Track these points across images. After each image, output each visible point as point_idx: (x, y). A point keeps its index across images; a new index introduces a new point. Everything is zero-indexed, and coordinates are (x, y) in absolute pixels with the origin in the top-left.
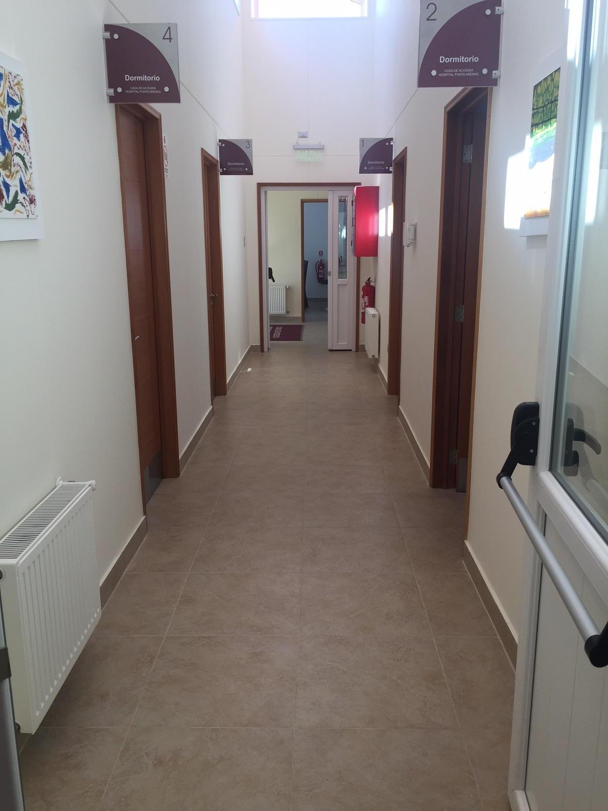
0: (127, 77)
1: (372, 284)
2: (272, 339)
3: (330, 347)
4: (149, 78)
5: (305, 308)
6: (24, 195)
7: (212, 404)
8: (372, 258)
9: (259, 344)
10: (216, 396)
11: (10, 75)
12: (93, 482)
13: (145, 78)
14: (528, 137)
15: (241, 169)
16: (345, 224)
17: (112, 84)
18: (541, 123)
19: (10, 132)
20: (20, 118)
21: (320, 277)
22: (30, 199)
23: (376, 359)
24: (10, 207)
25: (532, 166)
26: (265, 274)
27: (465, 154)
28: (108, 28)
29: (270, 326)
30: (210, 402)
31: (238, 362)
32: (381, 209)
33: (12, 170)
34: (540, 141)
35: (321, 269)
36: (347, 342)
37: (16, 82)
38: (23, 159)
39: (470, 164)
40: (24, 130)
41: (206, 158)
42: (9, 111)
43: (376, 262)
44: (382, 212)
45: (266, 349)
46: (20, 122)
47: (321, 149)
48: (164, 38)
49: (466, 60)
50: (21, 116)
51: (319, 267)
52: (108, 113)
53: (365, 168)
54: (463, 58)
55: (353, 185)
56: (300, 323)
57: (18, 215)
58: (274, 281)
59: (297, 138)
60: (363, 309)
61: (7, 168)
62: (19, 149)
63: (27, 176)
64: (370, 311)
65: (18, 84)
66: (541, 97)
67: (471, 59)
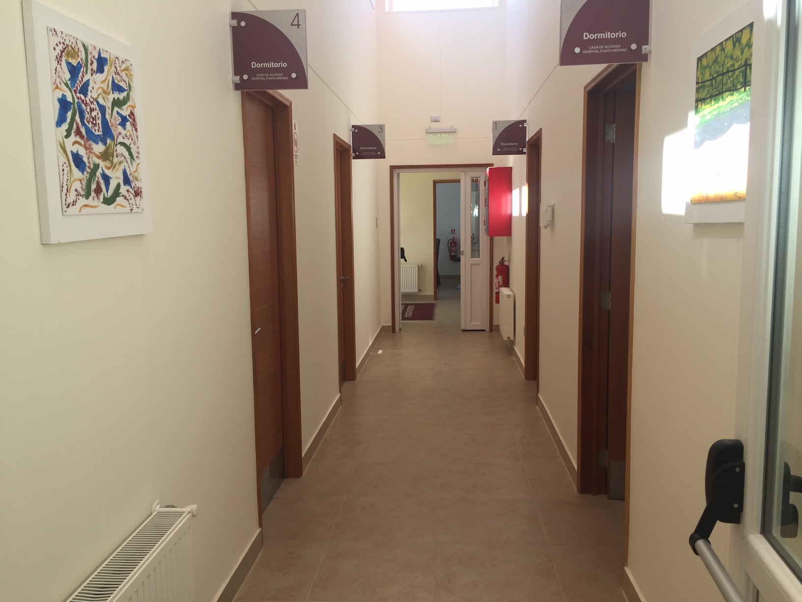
0: (254, 64)
1: (506, 263)
2: (404, 318)
3: (463, 327)
4: (276, 65)
5: (437, 285)
6: (127, 187)
7: (340, 392)
8: (505, 237)
9: (390, 324)
10: (345, 381)
11: (117, 60)
12: (194, 507)
13: (272, 65)
14: (692, 114)
15: (373, 153)
16: (478, 203)
17: (238, 71)
18: (708, 98)
19: (114, 120)
20: (126, 106)
21: (452, 254)
22: (135, 192)
23: (512, 340)
24: (109, 201)
25: (698, 145)
26: (398, 254)
27: (608, 134)
28: (235, 15)
29: (402, 304)
30: (338, 390)
31: (368, 343)
32: (514, 189)
33: (114, 160)
34: (708, 117)
35: (453, 247)
36: (479, 321)
37: (124, 67)
38: (128, 148)
39: (614, 144)
40: (131, 118)
41: (338, 142)
42: (114, 98)
43: (510, 242)
44: (515, 192)
45: (397, 330)
46: (127, 110)
47: (453, 132)
48: (292, 25)
49: (613, 35)
50: (129, 104)
51: (451, 245)
52: (234, 100)
53: (499, 149)
54: (609, 34)
55: (486, 165)
56: (433, 302)
57: (119, 209)
58: (406, 261)
59: (430, 123)
60: (496, 289)
61: (108, 159)
62: (124, 138)
63: (132, 166)
64: (505, 291)
65: (127, 69)
66: (708, 70)
67: (618, 35)
